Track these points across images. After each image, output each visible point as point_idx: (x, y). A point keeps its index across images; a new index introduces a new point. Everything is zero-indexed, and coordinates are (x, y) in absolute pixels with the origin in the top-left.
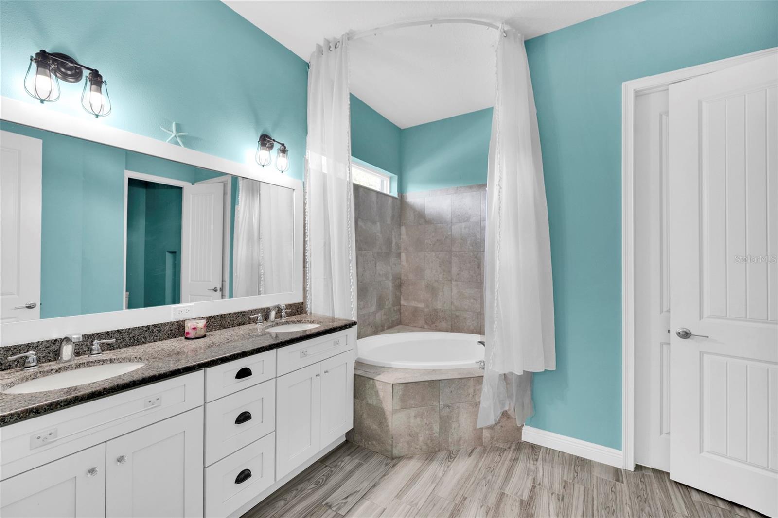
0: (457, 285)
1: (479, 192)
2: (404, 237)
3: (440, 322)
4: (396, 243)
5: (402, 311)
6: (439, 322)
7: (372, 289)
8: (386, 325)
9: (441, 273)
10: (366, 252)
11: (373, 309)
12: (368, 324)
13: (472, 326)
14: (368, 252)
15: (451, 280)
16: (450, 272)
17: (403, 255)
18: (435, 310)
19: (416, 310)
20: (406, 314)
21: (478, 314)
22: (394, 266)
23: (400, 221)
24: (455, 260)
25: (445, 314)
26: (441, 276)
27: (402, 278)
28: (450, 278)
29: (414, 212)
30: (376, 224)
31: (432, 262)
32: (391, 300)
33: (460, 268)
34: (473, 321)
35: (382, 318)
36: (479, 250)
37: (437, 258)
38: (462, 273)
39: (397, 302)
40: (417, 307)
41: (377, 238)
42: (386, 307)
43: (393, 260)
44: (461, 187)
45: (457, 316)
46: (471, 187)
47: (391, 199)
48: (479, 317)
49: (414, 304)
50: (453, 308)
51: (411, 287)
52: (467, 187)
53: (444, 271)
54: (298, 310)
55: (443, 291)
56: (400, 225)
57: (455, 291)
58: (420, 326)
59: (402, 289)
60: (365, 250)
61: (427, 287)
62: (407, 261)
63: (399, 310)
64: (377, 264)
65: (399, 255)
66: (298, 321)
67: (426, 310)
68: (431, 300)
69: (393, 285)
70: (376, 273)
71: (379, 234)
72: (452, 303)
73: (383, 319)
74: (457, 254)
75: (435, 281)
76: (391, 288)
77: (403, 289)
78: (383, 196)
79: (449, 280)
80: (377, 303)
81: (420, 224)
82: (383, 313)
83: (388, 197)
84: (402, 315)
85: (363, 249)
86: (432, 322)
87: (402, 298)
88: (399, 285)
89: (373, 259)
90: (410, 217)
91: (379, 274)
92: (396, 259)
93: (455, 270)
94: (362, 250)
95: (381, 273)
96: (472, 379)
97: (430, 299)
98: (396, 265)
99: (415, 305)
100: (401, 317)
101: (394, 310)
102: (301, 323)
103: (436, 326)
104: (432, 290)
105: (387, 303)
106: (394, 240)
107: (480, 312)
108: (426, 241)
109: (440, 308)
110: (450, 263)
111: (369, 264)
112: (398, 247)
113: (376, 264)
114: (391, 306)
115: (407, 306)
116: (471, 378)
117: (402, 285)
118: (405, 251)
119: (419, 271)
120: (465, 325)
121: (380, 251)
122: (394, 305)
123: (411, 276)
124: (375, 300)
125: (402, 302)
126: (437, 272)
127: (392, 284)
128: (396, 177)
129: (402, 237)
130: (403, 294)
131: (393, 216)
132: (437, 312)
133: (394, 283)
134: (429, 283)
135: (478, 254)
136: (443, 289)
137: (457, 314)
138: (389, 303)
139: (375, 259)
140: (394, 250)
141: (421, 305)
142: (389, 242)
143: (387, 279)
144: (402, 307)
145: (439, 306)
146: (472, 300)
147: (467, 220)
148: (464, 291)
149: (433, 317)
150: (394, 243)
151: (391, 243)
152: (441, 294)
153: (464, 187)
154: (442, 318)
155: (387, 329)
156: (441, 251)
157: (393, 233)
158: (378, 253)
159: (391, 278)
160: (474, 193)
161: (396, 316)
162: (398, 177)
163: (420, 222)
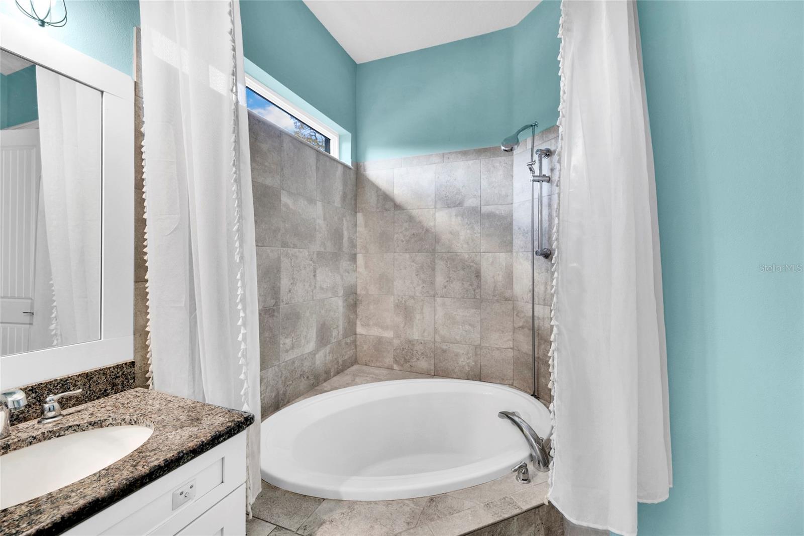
0: (444, 304)
1: (477, 161)
2: (361, 229)
3: (418, 359)
4: (349, 238)
5: (358, 343)
6: (415, 360)
7: (308, 314)
8: (332, 370)
9: (418, 285)
10: (295, 250)
11: (311, 346)
12: (301, 375)
13: (467, 368)
14: (301, 250)
15: (434, 296)
16: (432, 283)
17: (360, 258)
18: (410, 342)
19: (379, 342)
20: (365, 347)
21: (476, 348)
22: (347, 274)
23: (356, 204)
24: (440, 265)
25: (425, 348)
26: (419, 288)
27: (359, 292)
28: (432, 293)
29: (377, 191)
30: (316, 204)
31: (405, 268)
32: (341, 328)
33: (449, 277)
34: (469, 358)
35: (326, 360)
36: (478, 250)
37: (413, 262)
38: (452, 285)
39: (351, 329)
40: (382, 337)
41: (317, 227)
42: (333, 340)
43: (345, 264)
44: (450, 153)
45: (444, 351)
46: (465, 153)
47: (340, 169)
48: (479, 353)
49: (375, 332)
50: (438, 339)
51: (371, 307)
52: (460, 152)
53: (424, 282)
54: (117, 381)
55: (422, 313)
56: (355, 210)
57: (440, 312)
58: (386, 365)
59: (358, 310)
60: (295, 246)
61: (397, 306)
62: (366, 267)
63: (355, 341)
64: (317, 272)
65: (353, 258)
66: (93, 424)
67: (396, 342)
68: (404, 327)
69: (345, 305)
70: (315, 287)
71: (320, 222)
72: (436, 331)
73: (327, 362)
74: (444, 255)
75: (410, 297)
76: (341, 309)
77: (360, 310)
78: (328, 159)
79: (431, 296)
80: (317, 337)
81: (386, 210)
82: (328, 351)
83: (335, 163)
84: (358, 349)
85: (292, 246)
86: (405, 359)
87: (358, 323)
88: (353, 302)
89: (311, 262)
90: (371, 198)
91: (322, 288)
92: (348, 263)
93: (440, 280)
94: (288, 247)
95: (325, 287)
96: (516, 518)
97: (402, 325)
98: (348, 273)
99: (378, 334)
100: (356, 351)
101: (347, 344)
102: (102, 427)
103: (411, 366)
104: (406, 311)
105: (335, 333)
106: (345, 233)
107: (480, 345)
108: (396, 236)
109: (417, 338)
110: (433, 269)
111: (303, 272)
112: (353, 245)
113: (315, 272)
114: (340, 337)
115: (366, 335)
116: (513, 517)
117: (358, 303)
118: (363, 251)
119: (385, 281)
120: (456, 365)
121: (322, 249)
122: (345, 336)
123: (373, 290)
124: (313, 334)
125: (360, 330)
126: (412, 283)
127: (343, 302)
128: (349, 135)
129: (358, 229)
130: (360, 317)
131: (344, 197)
132: (413, 345)
133: (346, 300)
134: (401, 300)
135: (476, 256)
136: (422, 309)
137: (444, 347)
138: (337, 333)
139: (314, 262)
140: (345, 249)
141: (388, 334)
142: (337, 236)
143: (335, 294)
144: (358, 336)
145: (416, 336)
146: (467, 327)
147: (459, 204)
148: (455, 313)
149: (406, 352)
150: (345, 239)
151: (341, 237)
152: (418, 316)
153: (456, 152)
154: (420, 354)
155: (335, 375)
156: (418, 252)
157: (345, 223)
158: (319, 253)
159: (341, 293)
160: (471, 162)
161: (348, 353)
162: (352, 135)
163: (387, 207)
